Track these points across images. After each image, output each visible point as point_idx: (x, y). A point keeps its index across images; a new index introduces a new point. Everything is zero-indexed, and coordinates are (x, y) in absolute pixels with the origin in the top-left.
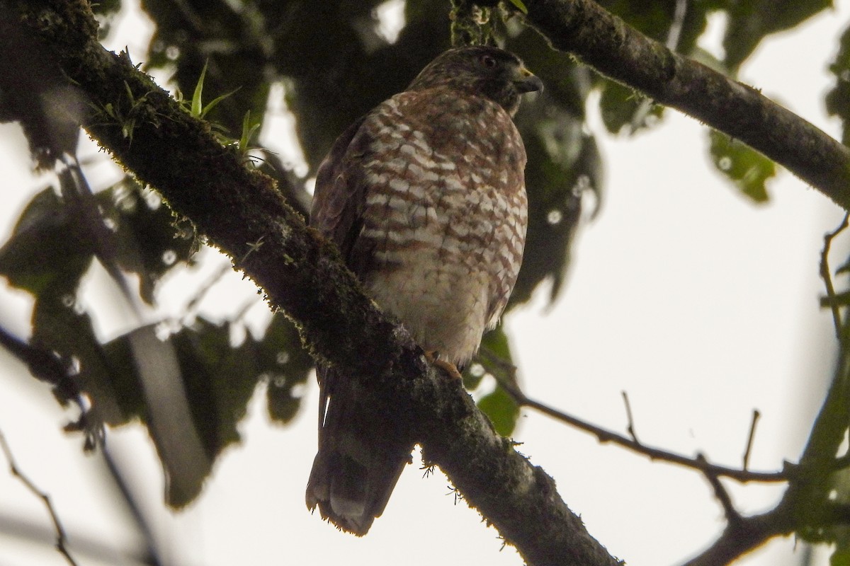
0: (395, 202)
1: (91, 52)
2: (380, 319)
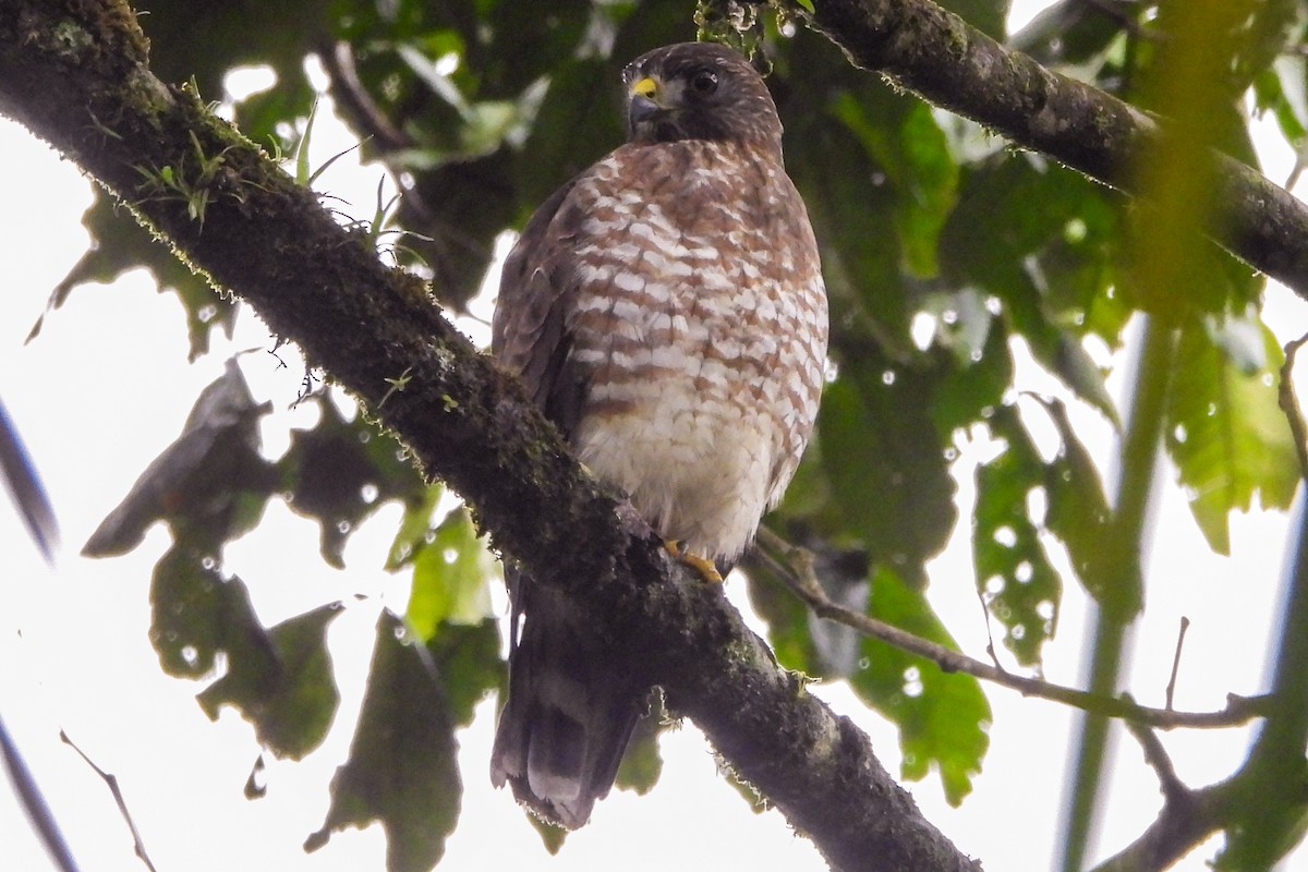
0: (623, 307)
1: (137, 86)
2: (594, 493)
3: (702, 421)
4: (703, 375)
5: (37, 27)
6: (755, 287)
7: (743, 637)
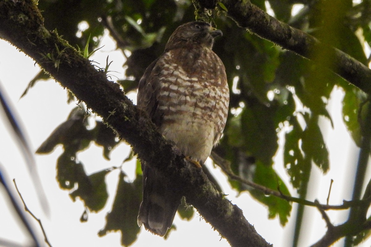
0: (172, 94)
1: (41, 31)
2: (166, 143)
3: (195, 124)
4: (195, 112)
5: (13, 15)
6: (209, 88)
7: (207, 183)
